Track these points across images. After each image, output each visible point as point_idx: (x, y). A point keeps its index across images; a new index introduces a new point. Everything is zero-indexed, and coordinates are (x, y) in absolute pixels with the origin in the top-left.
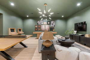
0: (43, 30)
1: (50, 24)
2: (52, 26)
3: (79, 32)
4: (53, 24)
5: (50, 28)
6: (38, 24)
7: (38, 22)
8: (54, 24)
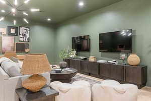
2: (22, 39)
3: (79, 53)
4: (24, 35)
5: (17, 44)
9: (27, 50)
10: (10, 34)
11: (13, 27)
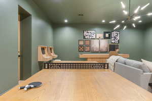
0: (95, 50)
1: (110, 37)
2: (113, 42)
4: (115, 38)
5: (110, 45)
6: (84, 37)
7: (85, 33)
8: (118, 38)
9: (117, 50)
10: (105, 38)
11: (107, 33)
